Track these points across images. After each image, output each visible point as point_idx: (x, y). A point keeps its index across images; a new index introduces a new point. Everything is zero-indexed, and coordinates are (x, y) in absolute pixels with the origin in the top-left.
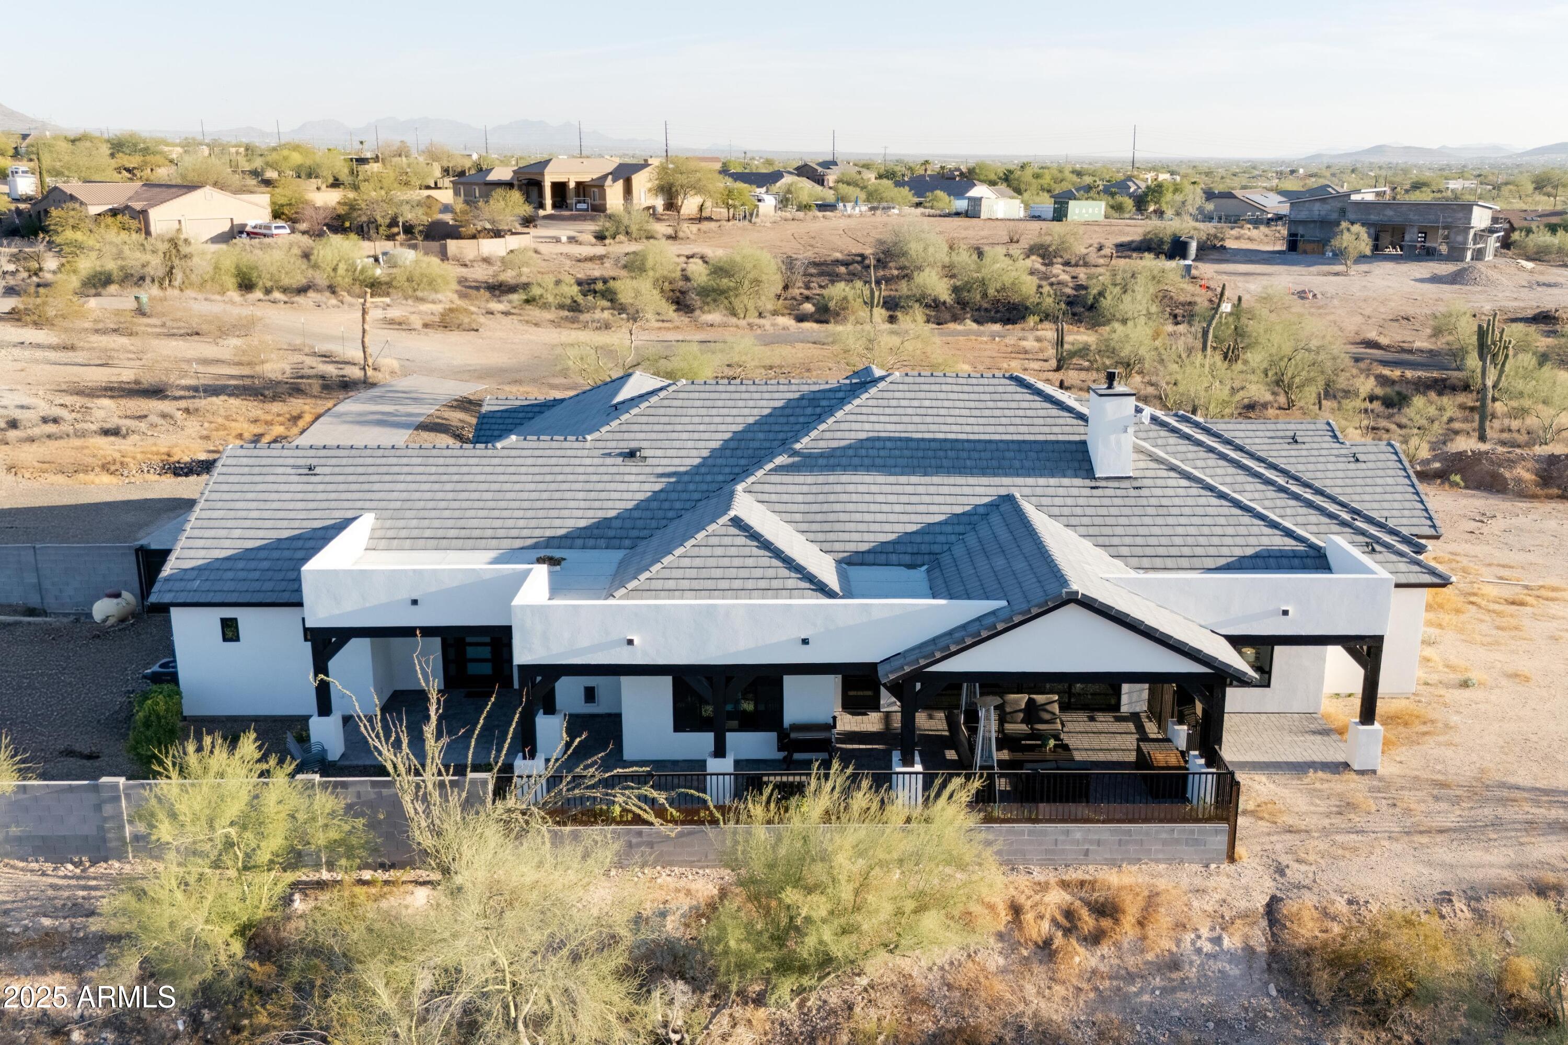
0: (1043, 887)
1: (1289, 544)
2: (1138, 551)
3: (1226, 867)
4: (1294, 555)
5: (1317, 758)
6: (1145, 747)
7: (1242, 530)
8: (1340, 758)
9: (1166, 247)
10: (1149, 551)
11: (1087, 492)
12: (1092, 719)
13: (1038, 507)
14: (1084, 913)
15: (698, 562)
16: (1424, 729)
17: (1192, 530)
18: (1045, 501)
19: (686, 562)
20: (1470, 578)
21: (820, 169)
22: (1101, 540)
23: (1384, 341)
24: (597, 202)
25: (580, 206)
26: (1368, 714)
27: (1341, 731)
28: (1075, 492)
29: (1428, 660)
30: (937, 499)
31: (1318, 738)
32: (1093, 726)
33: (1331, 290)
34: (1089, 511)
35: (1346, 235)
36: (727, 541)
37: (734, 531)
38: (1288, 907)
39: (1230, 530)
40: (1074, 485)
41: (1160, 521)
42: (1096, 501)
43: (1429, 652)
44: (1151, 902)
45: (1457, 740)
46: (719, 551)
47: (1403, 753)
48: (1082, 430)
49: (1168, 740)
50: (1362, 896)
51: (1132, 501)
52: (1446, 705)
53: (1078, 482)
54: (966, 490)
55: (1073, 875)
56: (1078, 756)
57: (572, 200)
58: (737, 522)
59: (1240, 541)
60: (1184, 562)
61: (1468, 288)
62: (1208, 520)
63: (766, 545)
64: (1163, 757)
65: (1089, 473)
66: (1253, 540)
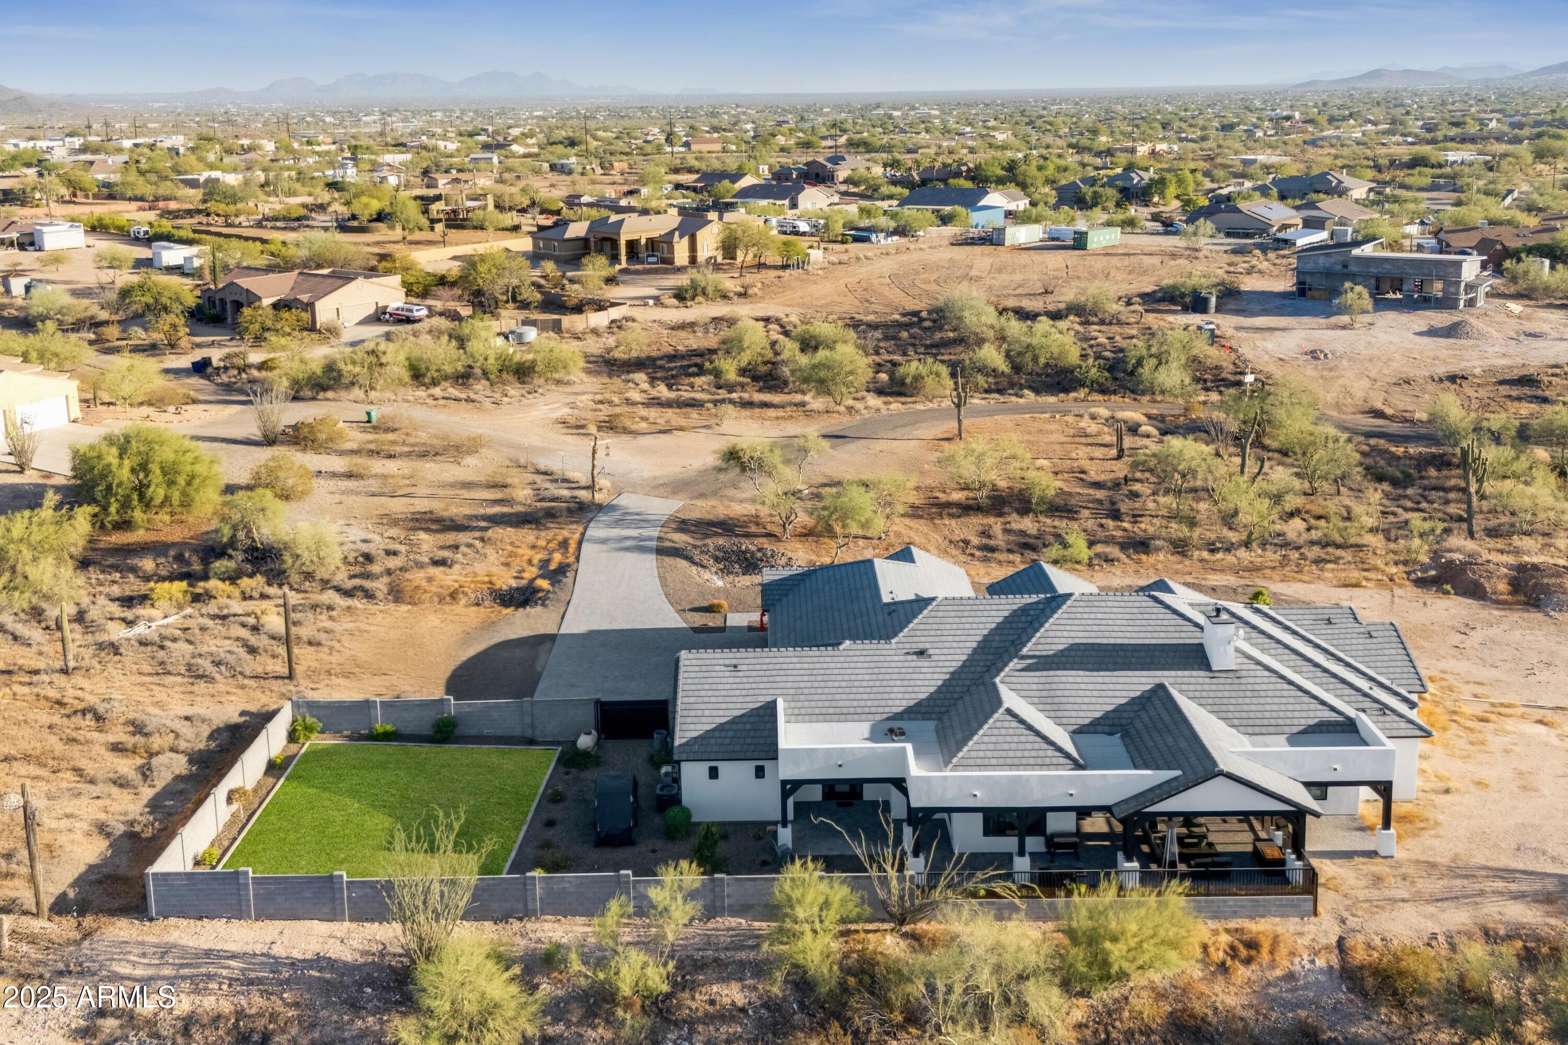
0: (1216, 932)
1: (1333, 717)
2: (1245, 722)
3: (1312, 919)
4: (1337, 724)
5: (1359, 848)
6: (1258, 844)
7: (1305, 707)
8: (1371, 848)
9: (1188, 300)
10: (1251, 722)
11: (1208, 680)
12: (1225, 821)
13: (1181, 691)
14: (1241, 947)
15: (993, 739)
16: (1422, 825)
17: (1275, 707)
18: (1184, 687)
19: (986, 739)
20: (1454, 695)
21: (829, 165)
22: (1222, 715)
23: (1389, 411)
24: (666, 255)
25: (651, 259)
26: (1387, 824)
27: (1371, 828)
28: (1201, 680)
29: (1424, 771)
30: (1119, 687)
31: (1358, 833)
32: (1227, 826)
33: (1340, 348)
34: (1212, 694)
35: (1350, 295)
36: (1006, 724)
37: (1009, 718)
38: (1349, 943)
39: (1298, 707)
40: (1200, 675)
41: (1255, 701)
42: (1214, 687)
43: (1425, 765)
44: (1276, 941)
45: (1442, 833)
46: (1003, 732)
47: (1410, 843)
48: (1199, 635)
49: (1270, 840)
50: (1388, 936)
51: (1236, 687)
52: (1435, 807)
53: (1202, 673)
54: (1135, 680)
55: (1233, 924)
56: (1219, 848)
57: (643, 255)
58: (1009, 712)
59: (1304, 714)
60: (1272, 729)
61: (1462, 342)
62: (1284, 700)
63: (1030, 728)
64: (1271, 852)
65: (1207, 666)
66: (1311, 714)
